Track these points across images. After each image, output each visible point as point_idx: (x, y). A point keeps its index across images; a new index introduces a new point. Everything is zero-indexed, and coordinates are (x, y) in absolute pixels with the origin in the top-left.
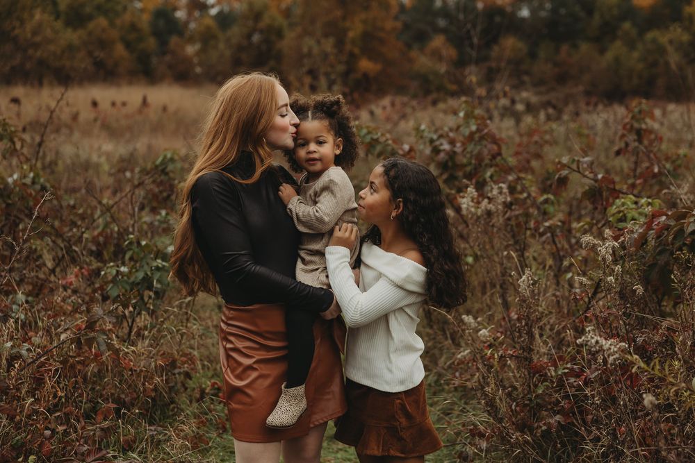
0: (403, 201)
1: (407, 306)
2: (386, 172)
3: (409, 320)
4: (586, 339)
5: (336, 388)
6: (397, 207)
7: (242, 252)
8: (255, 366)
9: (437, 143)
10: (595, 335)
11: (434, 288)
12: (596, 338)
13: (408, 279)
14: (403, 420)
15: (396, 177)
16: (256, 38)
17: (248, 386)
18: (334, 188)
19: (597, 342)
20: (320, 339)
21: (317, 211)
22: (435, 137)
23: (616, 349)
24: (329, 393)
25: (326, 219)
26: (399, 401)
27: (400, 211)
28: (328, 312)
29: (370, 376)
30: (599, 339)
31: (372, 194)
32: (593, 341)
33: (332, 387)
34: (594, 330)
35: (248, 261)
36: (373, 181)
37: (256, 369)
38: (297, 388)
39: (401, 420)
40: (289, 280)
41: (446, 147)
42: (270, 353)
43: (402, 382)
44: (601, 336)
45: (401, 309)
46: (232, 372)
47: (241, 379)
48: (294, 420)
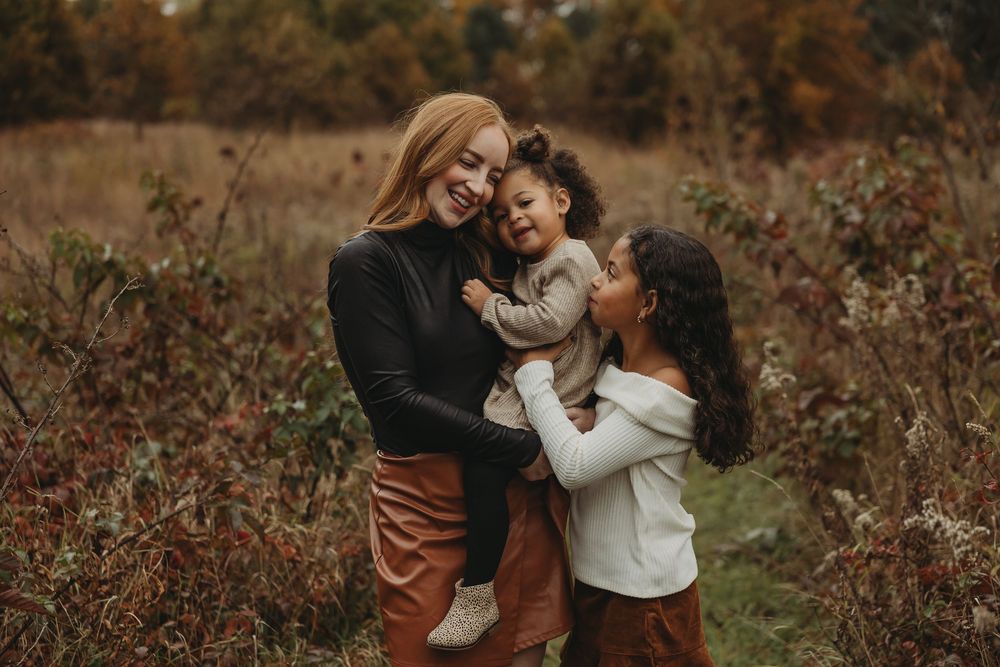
0: (658, 294)
1: (660, 457)
2: (634, 247)
3: (666, 482)
4: (921, 519)
5: (554, 590)
6: (649, 303)
7: (398, 373)
8: (421, 552)
9: (843, 211)
10: (937, 512)
11: (708, 434)
12: (936, 517)
13: (656, 411)
14: (660, 648)
15: (648, 256)
16: (633, 49)
17: (409, 585)
18: (573, 272)
19: (938, 525)
20: (525, 512)
21: (543, 309)
22: (839, 201)
23: (966, 537)
24: (542, 599)
25: (559, 322)
26: (653, 614)
27: (652, 309)
28: (531, 468)
29: (608, 573)
30: (942, 518)
31: (610, 281)
32: (931, 522)
33: (548, 589)
34: (934, 505)
35: (405, 387)
36: (613, 260)
37: (422, 559)
38: (478, 587)
39: (655, 645)
40: (468, 418)
41: (856, 217)
42: (445, 533)
43: (658, 582)
44: (945, 513)
45: (649, 461)
46: (388, 562)
47: (401, 574)
48: (473, 637)
